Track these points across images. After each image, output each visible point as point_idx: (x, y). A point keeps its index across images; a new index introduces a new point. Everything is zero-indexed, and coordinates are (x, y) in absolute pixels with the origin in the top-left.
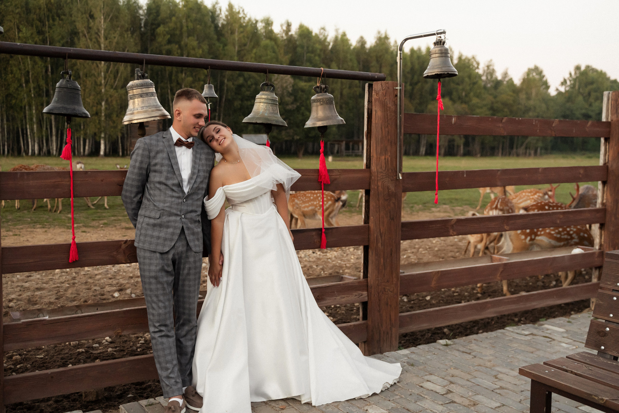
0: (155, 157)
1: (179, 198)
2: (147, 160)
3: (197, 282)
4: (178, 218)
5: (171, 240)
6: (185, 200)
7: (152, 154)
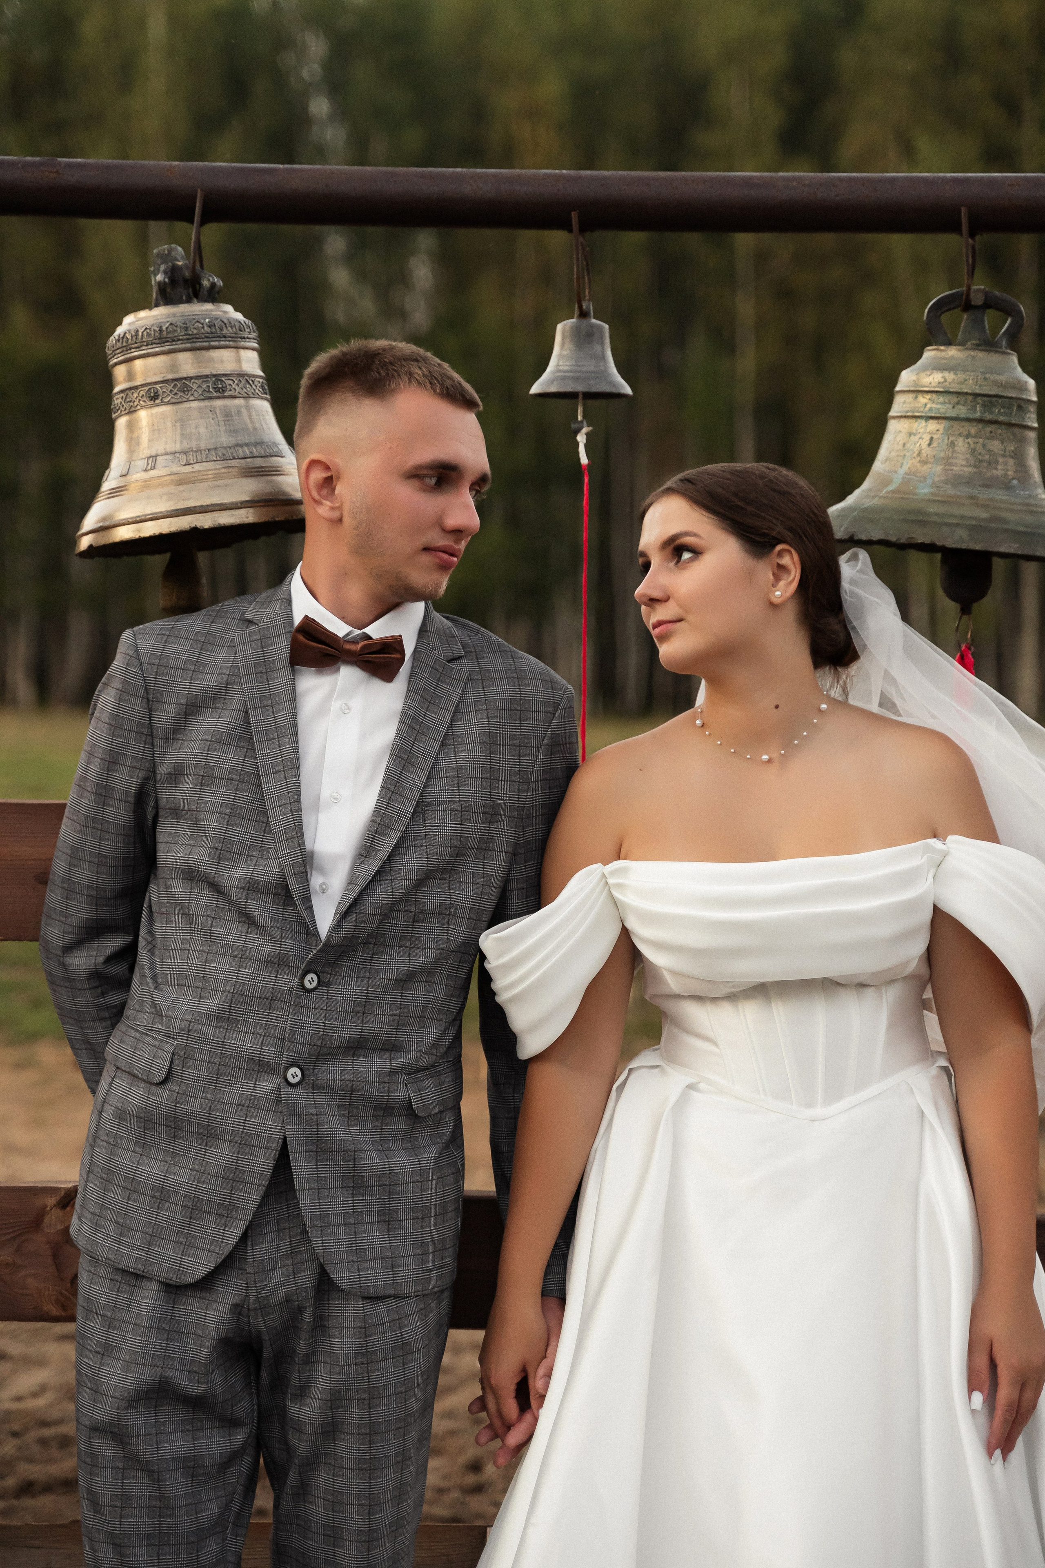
0: (176, 731)
1: (278, 963)
2: (136, 749)
3: (412, 1437)
4: (267, 1085)
5: (226, 1211)
6: (311, 981)
7: (167, 714)
